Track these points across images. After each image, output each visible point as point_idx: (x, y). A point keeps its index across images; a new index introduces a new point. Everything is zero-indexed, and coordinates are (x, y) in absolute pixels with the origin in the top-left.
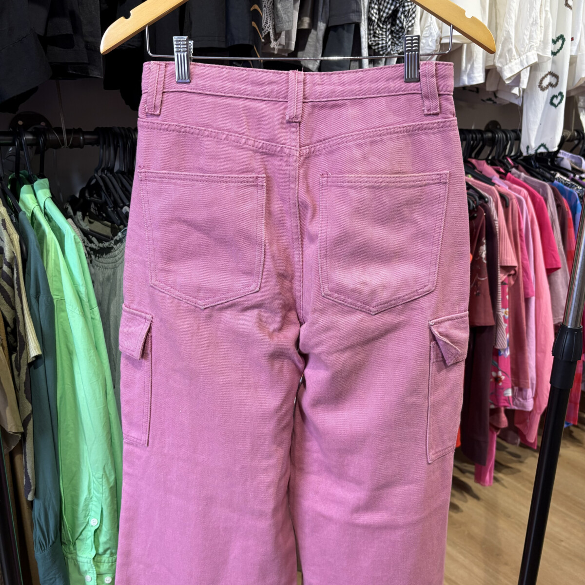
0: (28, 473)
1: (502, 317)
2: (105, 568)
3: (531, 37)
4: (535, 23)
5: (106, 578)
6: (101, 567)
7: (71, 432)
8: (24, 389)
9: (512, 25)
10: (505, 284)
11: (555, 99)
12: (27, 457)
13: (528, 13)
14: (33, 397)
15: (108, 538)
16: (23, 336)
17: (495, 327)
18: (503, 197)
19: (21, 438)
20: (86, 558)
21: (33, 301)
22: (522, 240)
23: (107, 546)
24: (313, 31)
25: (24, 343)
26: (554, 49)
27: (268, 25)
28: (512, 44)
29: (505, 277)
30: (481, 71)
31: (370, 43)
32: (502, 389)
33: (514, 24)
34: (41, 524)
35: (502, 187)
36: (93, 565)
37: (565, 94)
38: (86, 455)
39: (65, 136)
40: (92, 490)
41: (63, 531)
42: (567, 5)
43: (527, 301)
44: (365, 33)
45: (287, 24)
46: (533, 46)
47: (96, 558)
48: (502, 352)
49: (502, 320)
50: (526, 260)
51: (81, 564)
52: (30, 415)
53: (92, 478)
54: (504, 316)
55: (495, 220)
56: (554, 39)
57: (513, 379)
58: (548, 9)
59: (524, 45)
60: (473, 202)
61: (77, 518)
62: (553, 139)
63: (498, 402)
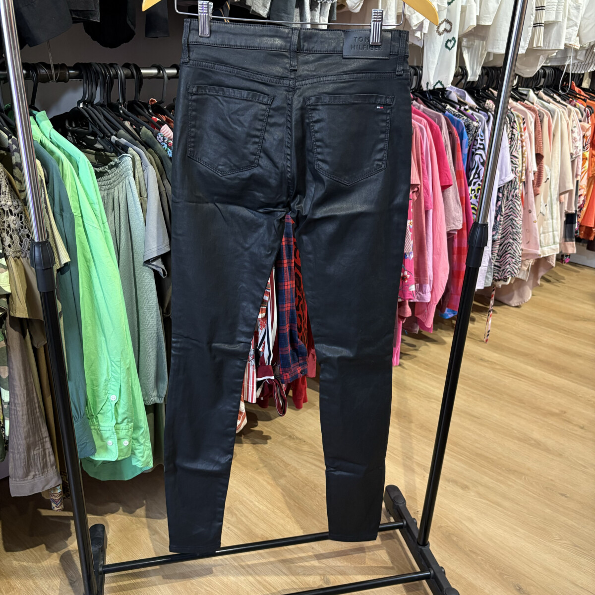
2: (123, 434)
5: (124, 442)
6: (120, 433)
10: (411, 199)
11: (449, 42)
15: (126, 409)
20: (108, 427)
22: (423, 162)
23: (125, 416)
32: (408, 285)
36: (114, 432)
37: (457, 39)
39: (53, 71)
40: (110, 372)
43: (427, 212)
47: (116, 426)
48: (408, 256)
49: (409, 229)
50: (427, 179)
51: (103, 432)
54: (409, 226)
57: (416, 277)
62: (448, 77)
63: (404, 296)
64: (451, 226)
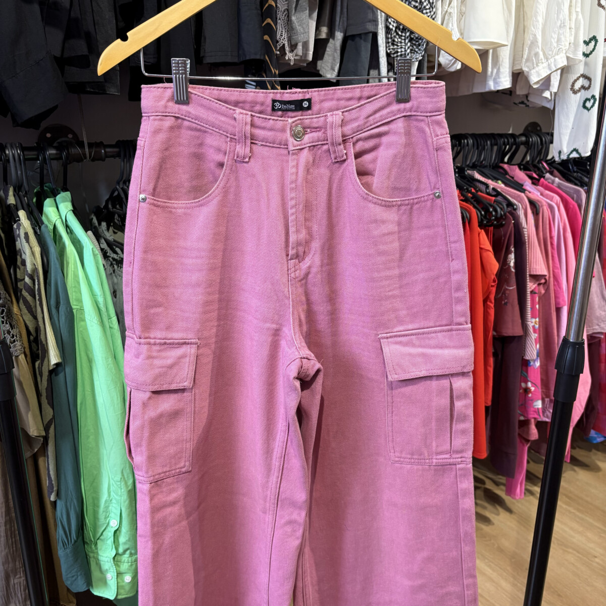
0: (50, 475)
1: (531, 327)
2: (124, 567)
3: (559, 40)
4: (562, 26)
5: (126, 577)
6: (121, 566)
7: (92, 437)
8: (45, 394)
9: (539, 28)
10: (535, 293)
11: (588, 102)
12: (49, 459)
13: (556, 16)
14: (55, 403)
15: (127, 539)
16: (44, 345)
17: (524, 337)
18: (533, 203)
19: (43, 441)
20: (107, 557)
21: (54, 311)
22: (553, 248)
23: (127, 547)
24: (331, 40)
25: (45, 351)
26: (587, 50)
27: (282, 37)
28: (539, 47)
29: (534, 286)
30: (508, 75)
31: (389, 51)
32: (532, 400)
33: (540, 27)
34: (63, 523)
35: (533, 194)
36: (113, 564)
37: (597, 97)
38: (105, 458)
39: (87, 150)
40: (112, 493)
41: (85, 530)
42: (600, 5)
43: (558, 310)
44: (383, 42)
45: (302, 35)
46: (561, 49)
47: (116, 558)
48: (532, 363)
49: (531, 330)
50: (558, 268)
51: (102, 563)
52: (51, 419)
53: (111, 481)
54: (534, 327)
55: (524, 228)
56: (586, 40)
57: (544, 390)
58: (579, 9)
59: (552, 49)
60: (501, 209)
61: (98, 519)
62: (586, 143)
63: (527, 414)
64: (594, 328)
